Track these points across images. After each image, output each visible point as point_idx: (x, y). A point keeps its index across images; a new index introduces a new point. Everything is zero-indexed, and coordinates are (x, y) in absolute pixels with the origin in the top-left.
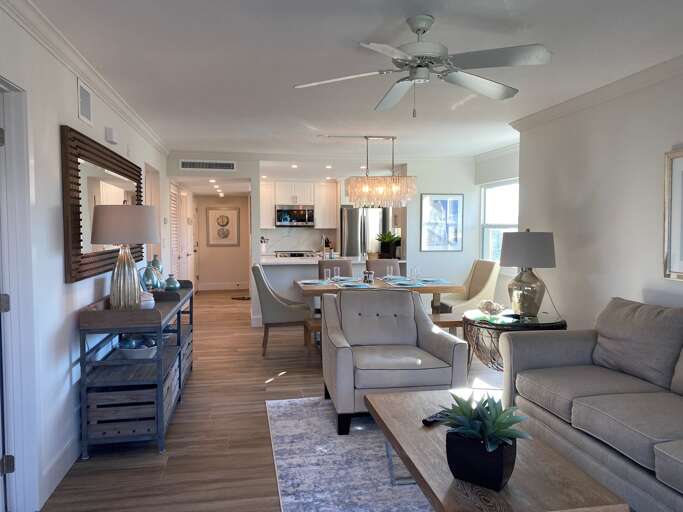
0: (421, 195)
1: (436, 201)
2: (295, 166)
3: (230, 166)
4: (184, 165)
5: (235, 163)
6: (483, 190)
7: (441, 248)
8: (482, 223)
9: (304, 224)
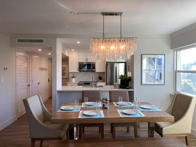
0: (142, 55)
1: (150, 58)
2: (78, 42)
3: (41, 41)
4: (19, 41)
5: (44, 39)
6: (175, 52)
7: (152, 83)
8: (175, 69)
9: (91, 70)
